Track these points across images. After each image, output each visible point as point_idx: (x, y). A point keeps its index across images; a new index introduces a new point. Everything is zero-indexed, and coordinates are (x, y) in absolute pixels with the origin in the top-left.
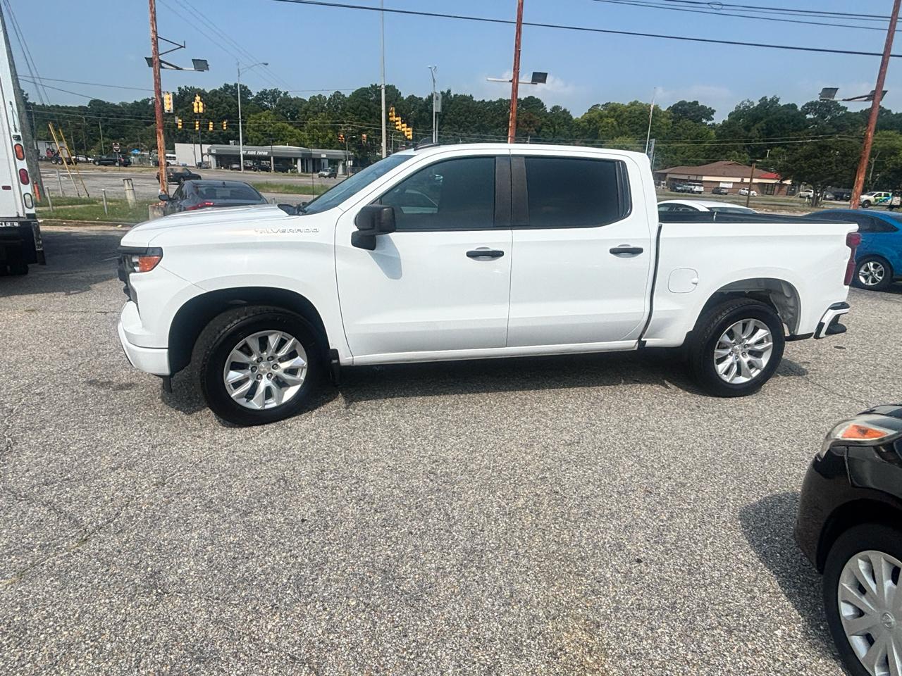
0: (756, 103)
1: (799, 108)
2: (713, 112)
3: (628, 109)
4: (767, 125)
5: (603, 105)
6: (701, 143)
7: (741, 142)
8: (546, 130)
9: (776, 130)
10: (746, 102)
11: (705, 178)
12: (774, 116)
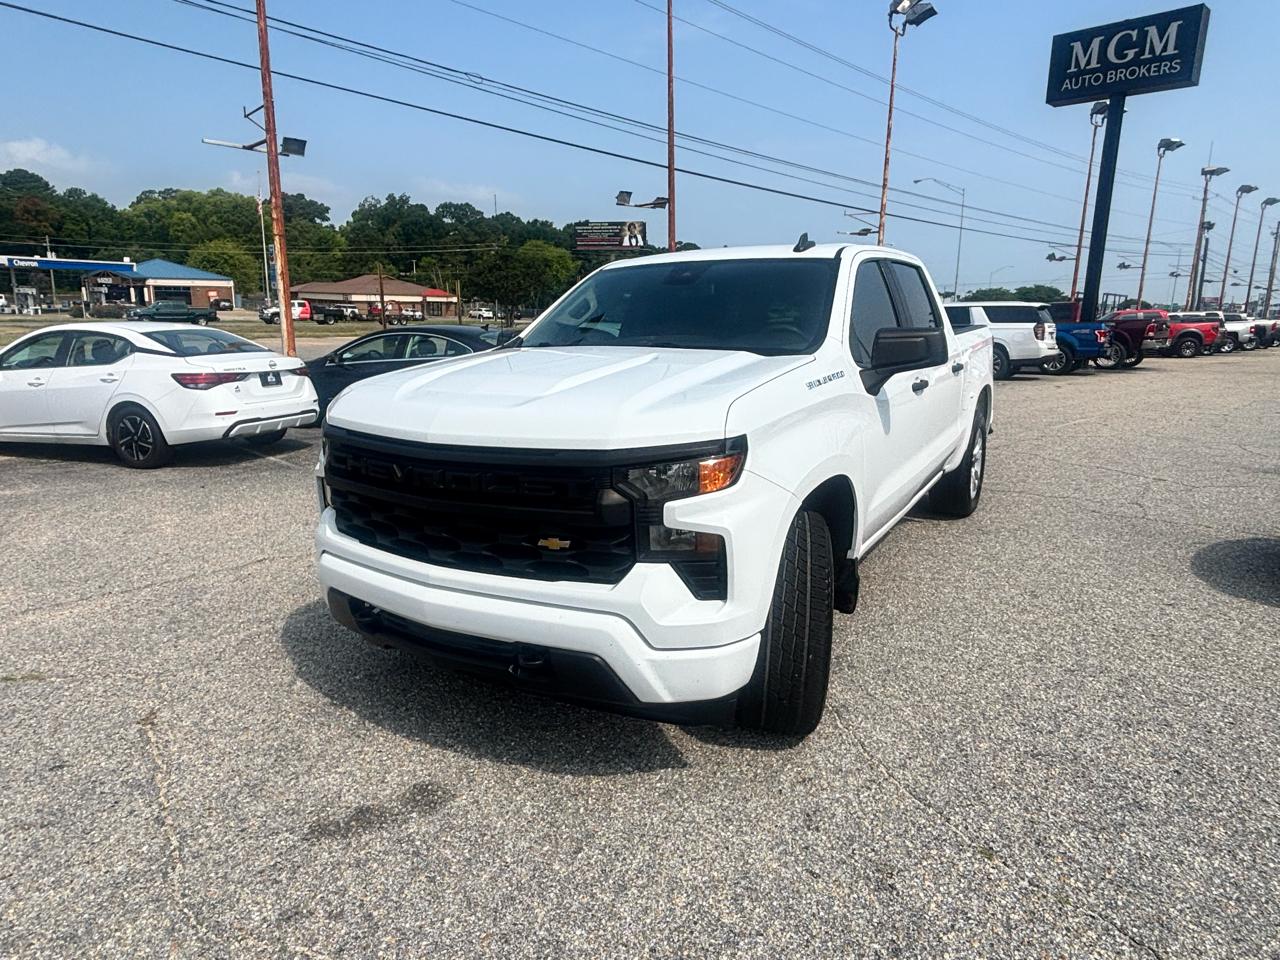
0: (384, 202)
1: (432, 212)
2: (327, 209)
3: (211, 200)
4: (404, 229)
5: (160, 192)
6: (328, 250)
7: (381, 250)
8: (74, 227)
9: (415, 236)
10: (370, 199)
11: (355, 298)
12: (409, 219)
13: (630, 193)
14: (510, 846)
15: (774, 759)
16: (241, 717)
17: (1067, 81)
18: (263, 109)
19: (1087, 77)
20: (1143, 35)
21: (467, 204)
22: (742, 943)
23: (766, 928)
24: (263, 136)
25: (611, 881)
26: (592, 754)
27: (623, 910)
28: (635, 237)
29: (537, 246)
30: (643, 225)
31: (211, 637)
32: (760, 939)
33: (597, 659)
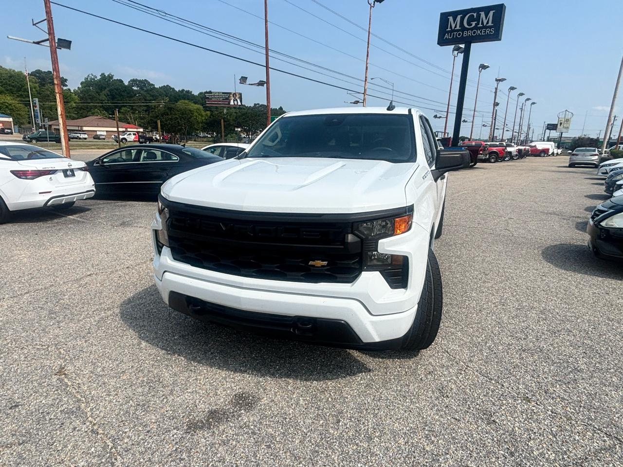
0: (99, 77)
1: (126, 83)
2: (66, 80)
4: (110, 92)
6: (68, 102)
9: (117, 96)
10: (91, 76)
11: (85, 128)
12: (113, 87)
13: (247, 78)
14: (302, 423)
15: (410, 362)
16: (118, 365)
17: (447, 34)
18: (46, 21)
19: (455, 33)
20: (479, 16)
21: (145, 80)
22: (440, 459)
23: (448, 450)
24: (47, 37)
25: (363, 436)
26: (320, 369)
27: (376, 450)
28: (237, 100)
29: (185, 103)
30: (240, 94)
31: (79, 321)
32: (448, 456)
33: (343, 322)
